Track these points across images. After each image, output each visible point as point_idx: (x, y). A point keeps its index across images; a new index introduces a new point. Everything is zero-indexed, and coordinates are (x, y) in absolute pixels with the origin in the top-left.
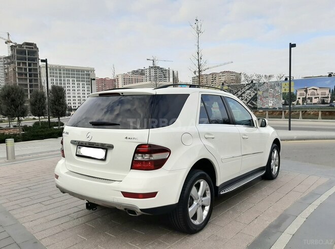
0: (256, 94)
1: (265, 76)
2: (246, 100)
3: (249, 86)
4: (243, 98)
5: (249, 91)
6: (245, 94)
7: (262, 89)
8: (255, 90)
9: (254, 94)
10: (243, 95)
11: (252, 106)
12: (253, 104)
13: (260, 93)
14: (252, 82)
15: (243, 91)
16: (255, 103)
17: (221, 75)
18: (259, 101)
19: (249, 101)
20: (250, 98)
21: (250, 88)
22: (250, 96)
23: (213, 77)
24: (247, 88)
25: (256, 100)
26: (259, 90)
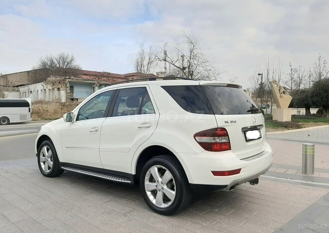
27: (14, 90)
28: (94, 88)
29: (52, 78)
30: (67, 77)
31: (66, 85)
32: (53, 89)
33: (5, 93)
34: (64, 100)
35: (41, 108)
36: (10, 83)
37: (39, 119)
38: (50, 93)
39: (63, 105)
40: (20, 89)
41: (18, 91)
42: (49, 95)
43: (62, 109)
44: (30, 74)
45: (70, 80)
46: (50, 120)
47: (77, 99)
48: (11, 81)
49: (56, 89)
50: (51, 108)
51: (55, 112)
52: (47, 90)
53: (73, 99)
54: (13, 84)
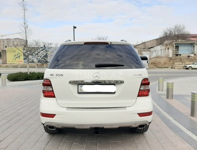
0: (47, 54)
1: (48, 43)
2: (41, 57)
3: (42, 49)
4: (39, 56)
5: (42, 52)
6: (40, 53)
7: (50, 50)
8: (46, 51)
9: (45, 54)
10: (38, 54)
11: (45, 61)
12: (45, 60)
13: (49, 53)
14: (44, 46)
15: (38, 52)
16: (46, 59)
17: (14, 40)
18: (48, 58)
19: (43, 58)
20: (43, 56)
21: (43, 50)
22: (43, 54)
23: (8, 41)
24: (41, 49)
25: (47, 57)
26: (48, 51)
27: (148, 51)
28: (194, 46)
29: (166, 42)
30: (175, 40)
31: (173, 46)
32: (166, 49)
33: (143, 52)
34: (171, 56)
35: (156, 61)
36: (146, 47)
37: (155, 67)
38: (164, 51)
39: (171, 59)
40: (151, 50)
41: (150, 51)
42: (164, 52)
43: (169, 61)
44: (158, 41)
45: (176, 42)
46: (162, 68)
47: (180, 55)
48: (147, 46)
49: (167, 49)
50: (162, 61)
51: (165, 63)
52: (163, 50)
53: (177, 55)
54: (148, 47)
